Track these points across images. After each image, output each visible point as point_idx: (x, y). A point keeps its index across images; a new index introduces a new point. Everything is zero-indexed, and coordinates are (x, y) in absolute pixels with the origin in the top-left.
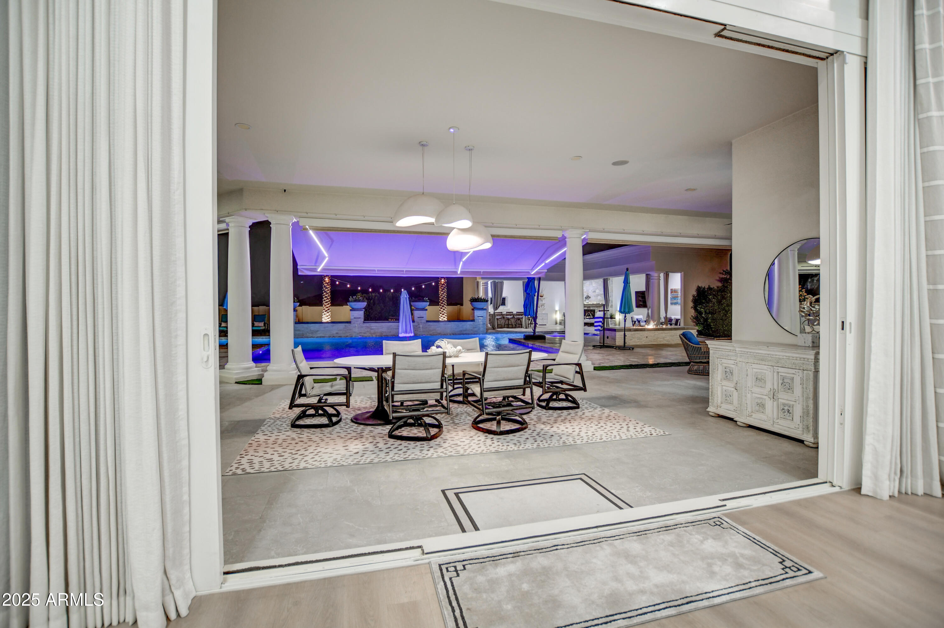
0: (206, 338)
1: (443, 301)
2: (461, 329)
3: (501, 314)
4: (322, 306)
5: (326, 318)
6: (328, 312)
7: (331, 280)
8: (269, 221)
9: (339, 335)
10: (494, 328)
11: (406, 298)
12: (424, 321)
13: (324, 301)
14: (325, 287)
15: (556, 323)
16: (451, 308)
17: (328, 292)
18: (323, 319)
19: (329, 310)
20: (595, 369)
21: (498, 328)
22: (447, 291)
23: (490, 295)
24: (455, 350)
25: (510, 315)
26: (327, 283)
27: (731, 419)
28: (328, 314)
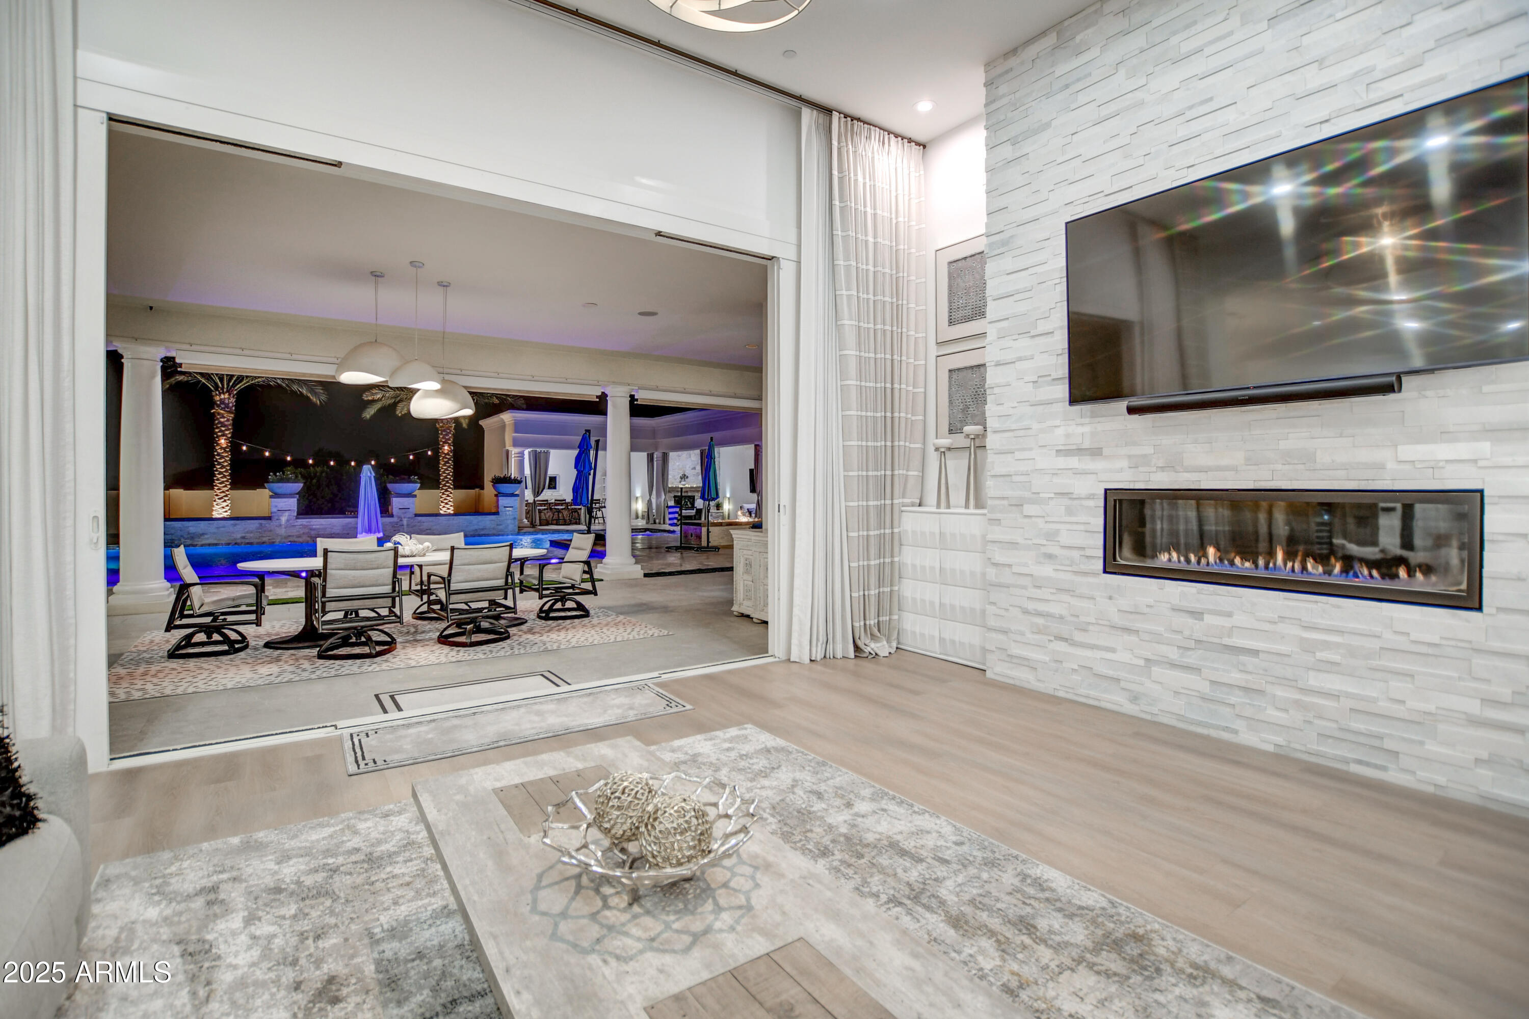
0: (96, 520)
1: (447, 482)
2: (476, 527)
3: (546, 503)
4: (213, 489)
5: (220, 510)
6: (225, 501)
7: (230, 442)
8: (120, 351)
9: (247, 541)
10: (533, 525)
11: (370, 478)
12: (410, 514)
13: (218, 480)
14: (218, 455)
15: (637, 517)
16: (462, 493)
17: (226, 464)
18: (214, 513)
19: (226, 496)
20: (646, 575)
21: (541, 525)
22: (454, 466)
23: (527, 471)
24: (421, 546)
25: (562, 505)
26: (224, 449)
27: (748, 616)
28: (224, 504)
